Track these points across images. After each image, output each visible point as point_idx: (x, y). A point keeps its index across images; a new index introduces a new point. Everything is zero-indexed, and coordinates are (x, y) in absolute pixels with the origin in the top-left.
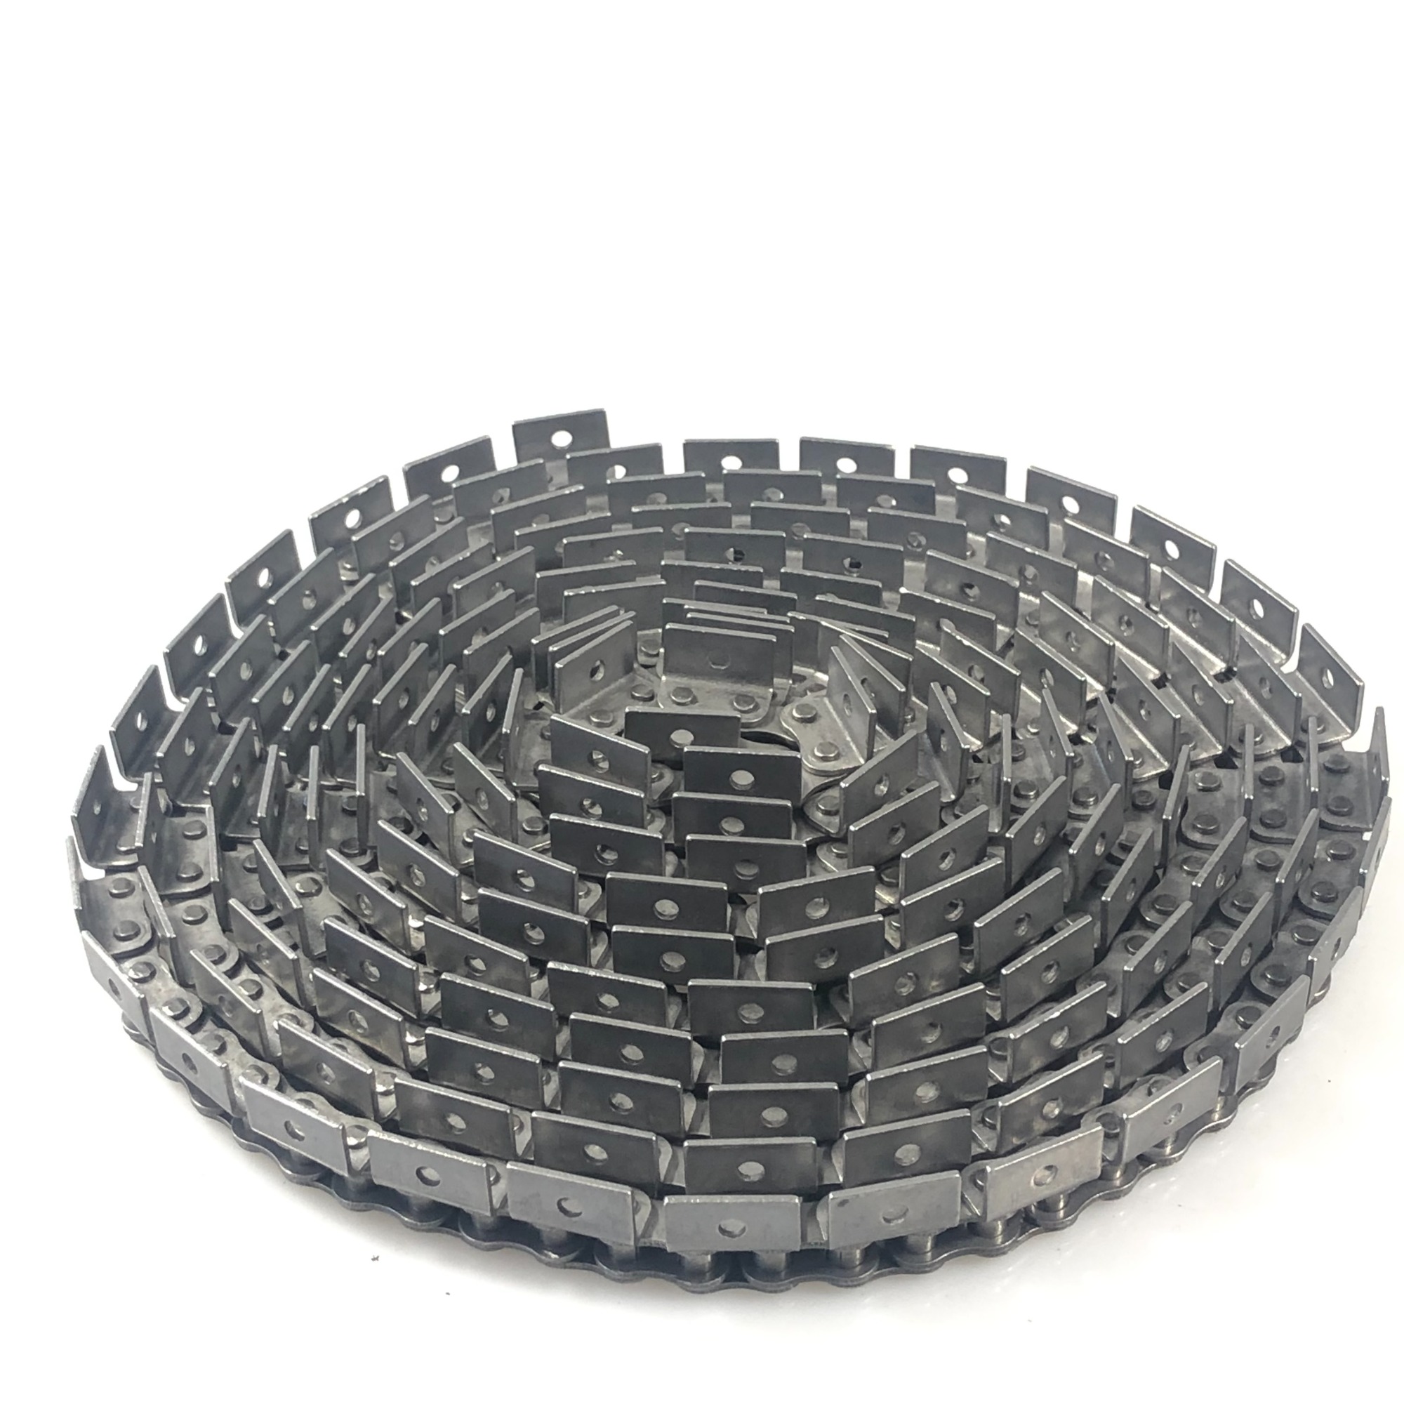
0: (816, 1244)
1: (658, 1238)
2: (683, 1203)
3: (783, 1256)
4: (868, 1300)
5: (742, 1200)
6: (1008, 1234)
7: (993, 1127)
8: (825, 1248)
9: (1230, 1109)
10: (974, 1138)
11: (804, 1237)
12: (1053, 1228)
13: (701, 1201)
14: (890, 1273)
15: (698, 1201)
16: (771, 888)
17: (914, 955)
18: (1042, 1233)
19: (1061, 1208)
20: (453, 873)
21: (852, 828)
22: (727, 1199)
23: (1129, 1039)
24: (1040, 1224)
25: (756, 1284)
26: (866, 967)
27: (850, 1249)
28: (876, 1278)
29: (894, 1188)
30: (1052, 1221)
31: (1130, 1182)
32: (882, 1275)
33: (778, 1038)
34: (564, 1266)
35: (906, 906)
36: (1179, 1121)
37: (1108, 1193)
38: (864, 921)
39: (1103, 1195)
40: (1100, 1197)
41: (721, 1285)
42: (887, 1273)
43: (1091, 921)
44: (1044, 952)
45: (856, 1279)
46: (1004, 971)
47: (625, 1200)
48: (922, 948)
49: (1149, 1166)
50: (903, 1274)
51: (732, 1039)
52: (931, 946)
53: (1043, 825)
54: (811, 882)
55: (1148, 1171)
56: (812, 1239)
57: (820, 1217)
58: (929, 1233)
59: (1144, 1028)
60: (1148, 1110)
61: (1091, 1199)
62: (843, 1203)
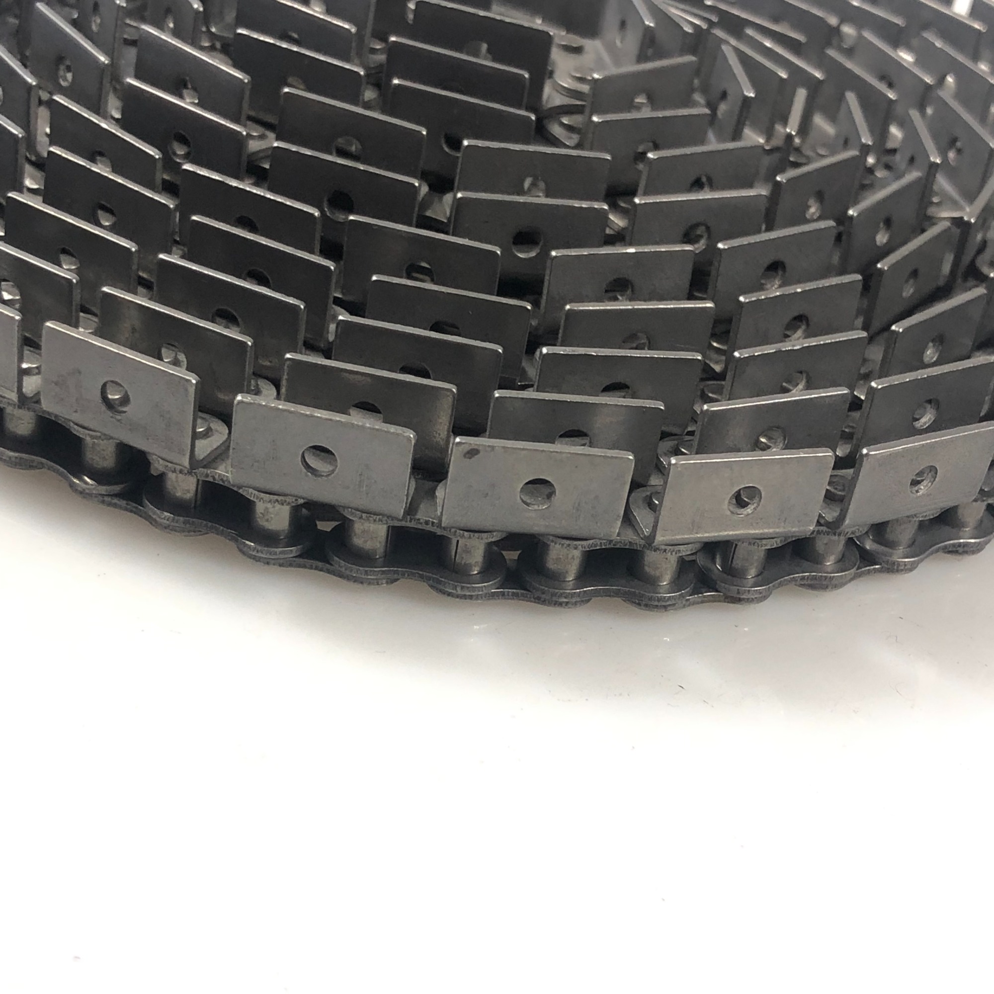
0: (426, 523)
1: (224, 472)
2: (260, 405)
3: (381, 534)
6: (677, 583)
11: (411, 510)
12: (736, 600)
13: (285, 408)
14: (515, 596)
15: (280, 407)
16: (480, 143)
17: (636, 253)
18: (719, 601)
19: (752, 573)
20: (103, 58)
21: (595, 119)
22: (319, 413)
23: (885, 385)
24: (719, 589)
25: (339, 566)
26: (572, 250)
27: (470, 537)
28: (495, 597)
29: (543, 451)
30: (735, 586)
31: (844, 571)
32: (503, 594)
33: (443, 292)
34: (102, 499)
35: (640, 204)
36: (928, 495)
37: (814, 575)
38: (585, 205)
39: (808, 578)
40: (803, 578)
41: (294, 559)
42: (510, 594)
43: (860, 280)
44: (797, 293)
45: (468, 588)
46: (742, 299)
47: (186, 390)
48: (646, 249)
49: (873, 565)
50: (531, 601)
51: (386, 280)
52: (658, 250)
53: (820, 196)
54: (530, 150)
55: (869, 572)
56: (424, 514)
57: (440, 493)
58: (575, 545)
59: (908, 380)
60: (897, 454)
61: (792, 576)
62: (472, 453)
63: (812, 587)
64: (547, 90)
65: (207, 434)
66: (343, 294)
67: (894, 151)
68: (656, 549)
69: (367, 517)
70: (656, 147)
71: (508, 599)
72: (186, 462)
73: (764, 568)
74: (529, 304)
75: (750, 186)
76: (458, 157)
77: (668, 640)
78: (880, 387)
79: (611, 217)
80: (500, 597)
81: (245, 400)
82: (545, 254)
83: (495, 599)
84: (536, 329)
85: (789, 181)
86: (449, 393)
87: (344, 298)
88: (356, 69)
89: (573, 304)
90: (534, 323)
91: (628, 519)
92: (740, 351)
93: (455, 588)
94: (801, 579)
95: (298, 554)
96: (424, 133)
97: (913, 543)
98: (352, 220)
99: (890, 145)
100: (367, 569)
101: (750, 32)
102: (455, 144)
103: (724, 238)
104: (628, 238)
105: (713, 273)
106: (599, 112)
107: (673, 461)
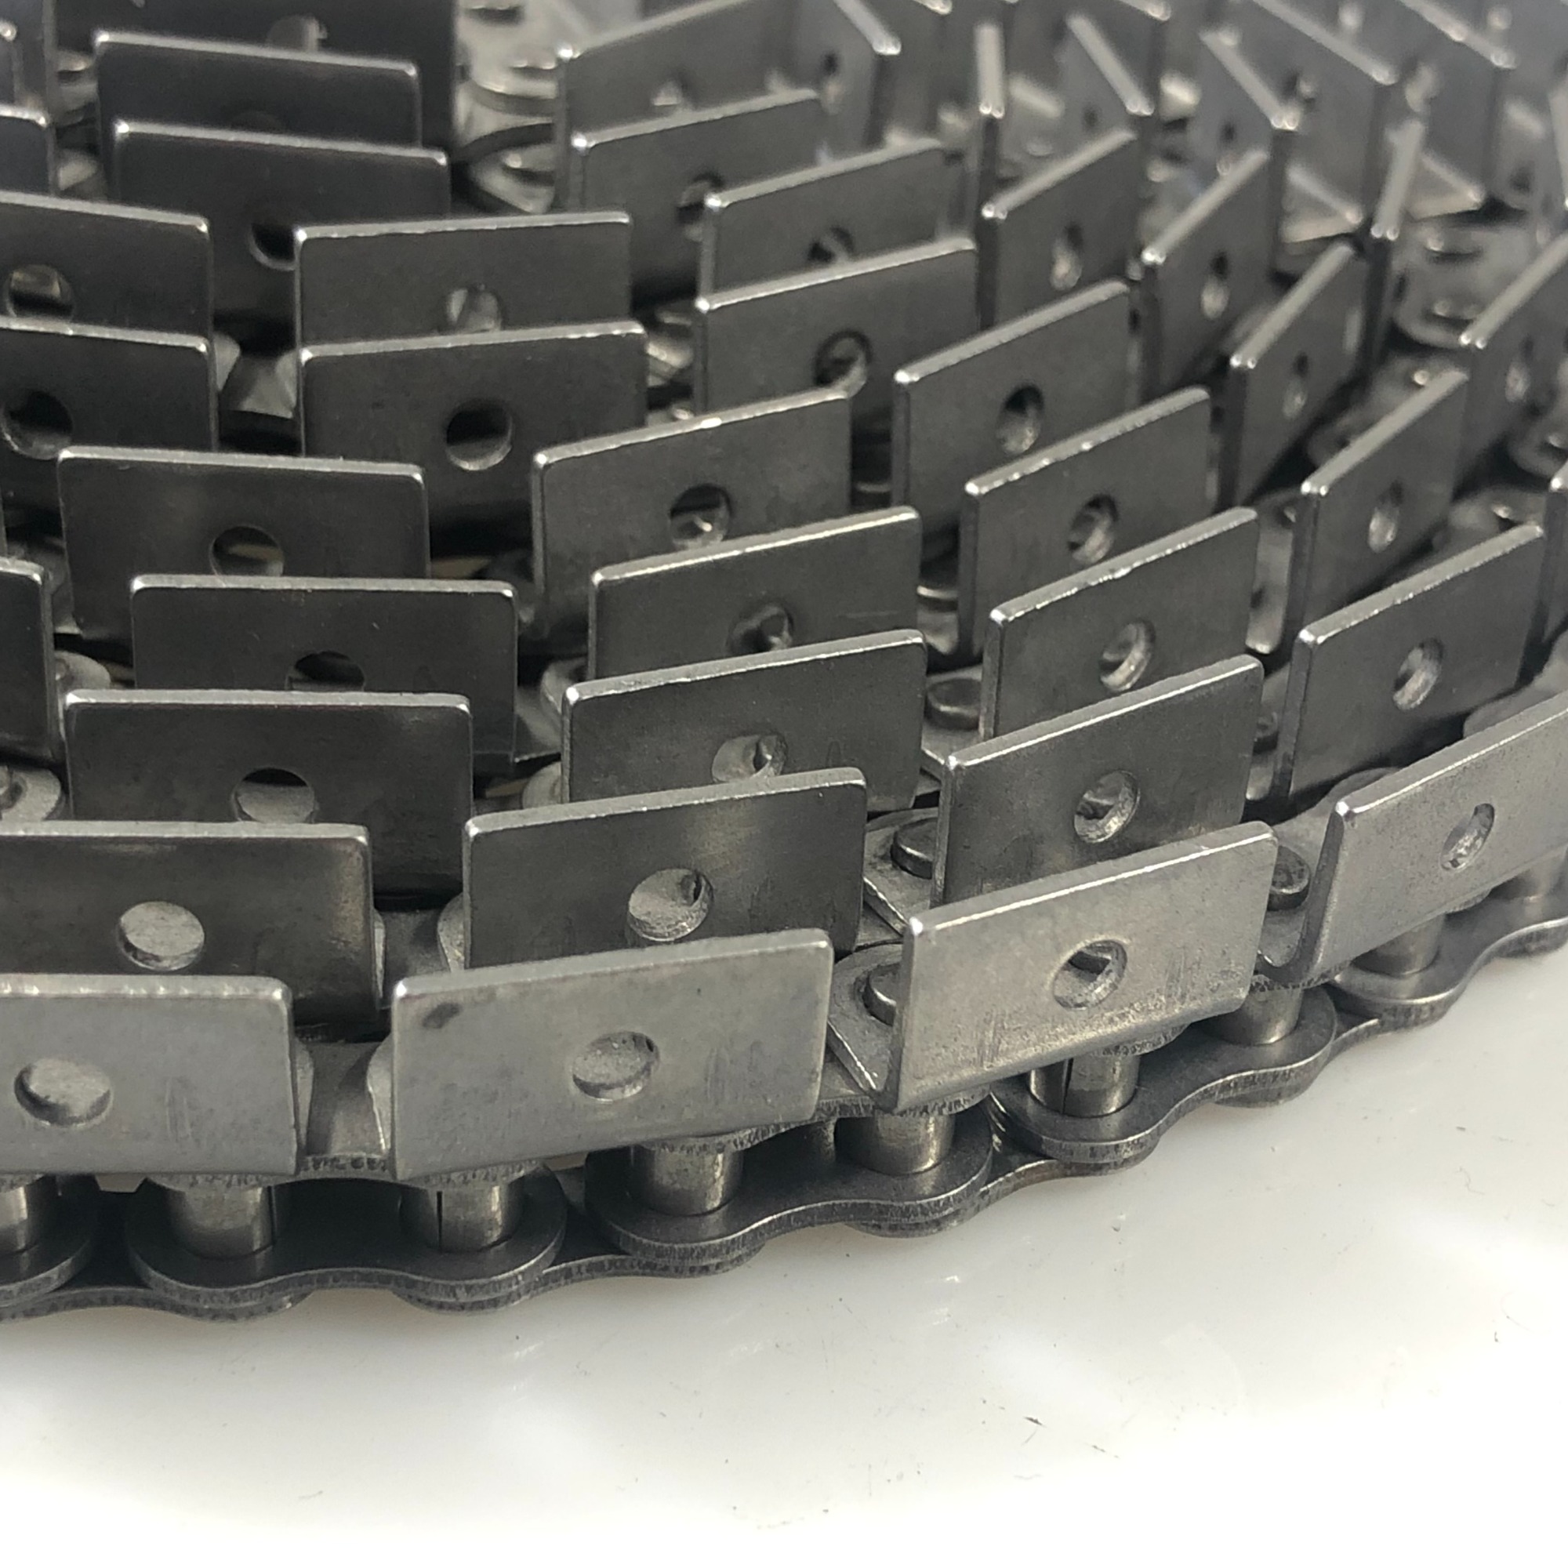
0: (356, 1163)
3: (253, 1202)
7: (922, 870)
8: (386, 1177)
11: (311, 1140)
14: (597, 1270)
16: (335, 231)
17: (723, 425)
18: (1053, 1177)
19: (1114, 1103)
21: (580, 142)
22: (36, 986)
23: (1331, 634)
24: (1049, 1153)
25: (166, 1290)
26: (583, 443)
27: (470, 1180)
28: (551, 1284)
29: (613, 974)
30: (1085, 1140)
31: (1312, 1054)
33: (305, 591)
35: (710, 312)
36: (1479, 867)
37: (1248, 1077)
38: (591, 332)
39: (1236, 1084)
40: (1226, 1087)
41: (58, 1294)
42: (583, 1269)
43: (1205, 401)
44: (1082, 454)
45: (482, 1287)
46: (972, 488)
48: (746, 413)
49: (1362, 1022)
50: (636, 1274)
51: (166, 585)
52: (770, 411)
53: (1074, 237)
54: (450, 229)
55: (1358, 1038)
56: (342, 1145)
57: (376, 1087)
58: (720, 1144)
59: (1376, 612)
60: (1412, 799)
61: (1202, 1089)
62: (442, 1015)
63: (1245, 1101)
64: (463, 104)
66: (79, 625)
68: (904, 1113)
69: (207, 1180)
70: (718, 184)
71: (580, 1280)
73: (1139, 1082)
74: (507, 585)
75: (927, 235)
76: (291, 273)
77: (956, 1279)
78: (1321, 640)
79: (653, 350)
80: (563, 1281)
82: (521, 459)
83: (551, 1288)
84: (534, 627)
85: (1013, 213)
86: (349, 849)
87: (85, 635)
88: (25, 114)
89: (608, 568)
90: (526, 616)
92: (1004, 605)
93: (452, 1291)
94: (1221, 1092)
95: (64, 1279)
96: (204, 228)
97: (1437, 956)
98: (67, 461)
99: (1173, 110)
100: (232, 1289)
102: (280, 244)
103: (907, 360)
104: (697, 390)
105: (898, 436)
106: (584, 128)
107: (917, 926)
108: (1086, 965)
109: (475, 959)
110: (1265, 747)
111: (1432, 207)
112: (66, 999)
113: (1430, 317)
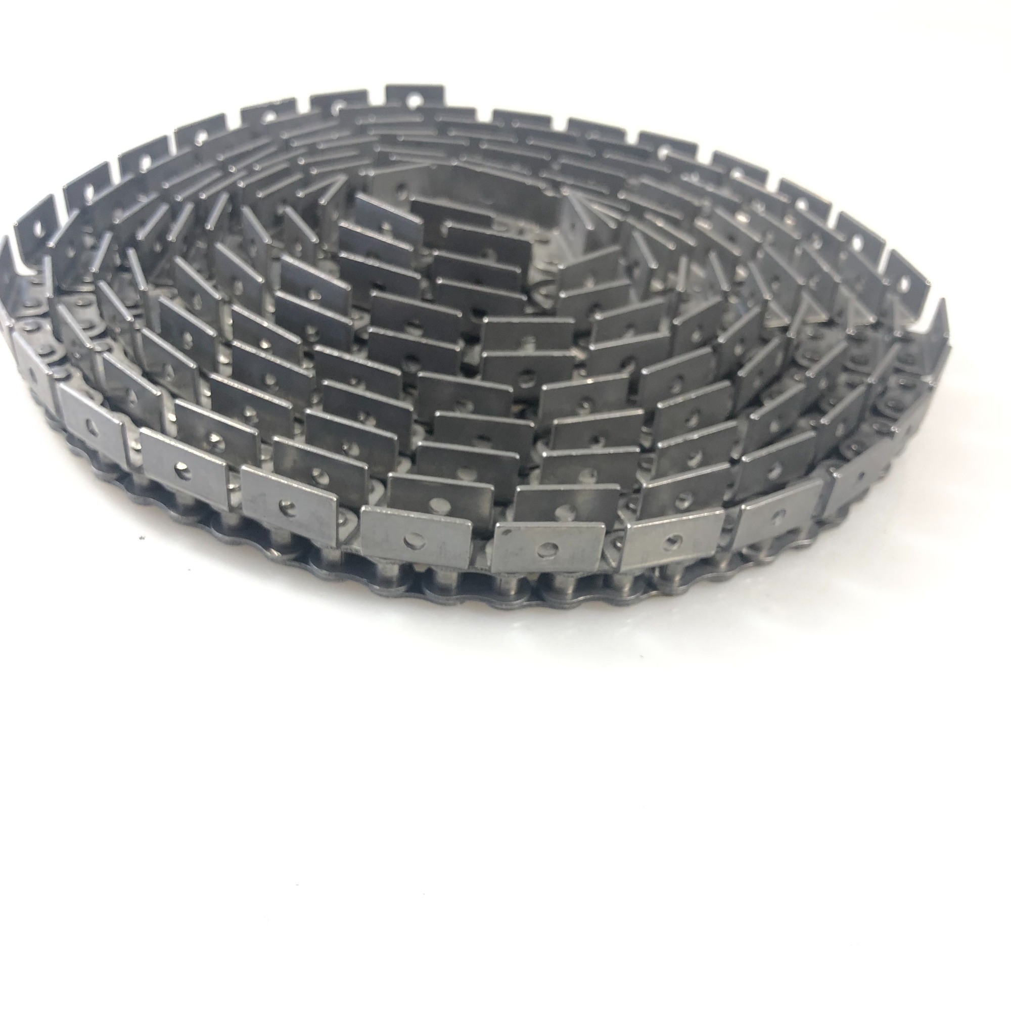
0: (482, 569)
1: (357, 547)
2: (377, 512)
3: (454, 576)
4: (517, 625)
5: (424, 517)
6: (634, 590)
7: (634, 511)
8: (488, 573)
9: (813, 535)
10: (618, 517)
11: (472, 562)
12: (669, 594)
13: (392, 513)
15: (389, 512)
16: (494, 320)
17: (593, 383)
18: (659, 596)
19: (677, 578)
20: (260, 280)
21: (562, 295)
22: (413, 515)
23: (750, 459)
24: (659, 589)
25: (431, 597)
26: (555, 384)
27: (508, 577)
28: (526, 607)
29: (550, 527)
30: (669, 587)
32: (530, 606)
34: (284, 563)
35: (593, 349)
36: (781, 525)
37: (715, 575)
38: (560, 354)
39: (711, 577)
40: (708, 577)
42: (535, 604)
43: (730, 385)
44: (692, 399)
45: (509, 604)
46: (659, 406)
47: (331, 505)
48: (600, 379)
49: (748, 563)
50: (547, 607)
51: (444, 415)
52: (607, 379)
53: (701, 328)
55: (746, 567)
56: (479, 564)
57: (489, 550)
58: (573, 576)
61: (701, 577)
62: (507, 532)
63: (714, 581)
64: (531, 273)
65: (344, 524)
67: (740, 284)
68: (621, 574)
69: (446, 569)
72: (334, 544)
73: (685, 574)
74: (532, 423)
78: (748, 460)
81: (367, 510)
82: (539, 388)
85: (682, 322)
86: (489, 490)
88: (415, 276)
89: (558, 420)
91: (603, 557)
92: (662, 442)
93: (502, 604)
95: (405, 590)
96: (461, 315)
97: (771, 547)
98: (421, 377)
99: (738, 279)
100: (447, 597)
101: (649, 216)
106: (563, 290)
107: (629, 526)
108: (672, 541)
109: (516, 519)
110: (731, 486)
111: (813, 319)
112: (420, 519)
113: (804, 357)
